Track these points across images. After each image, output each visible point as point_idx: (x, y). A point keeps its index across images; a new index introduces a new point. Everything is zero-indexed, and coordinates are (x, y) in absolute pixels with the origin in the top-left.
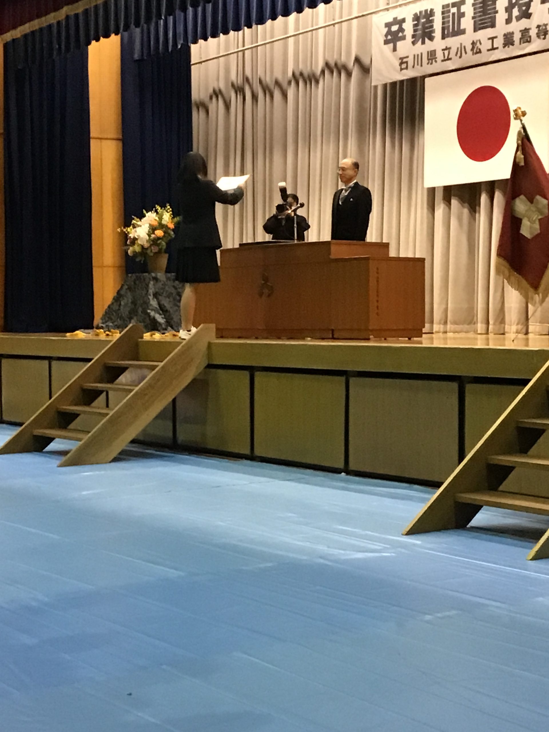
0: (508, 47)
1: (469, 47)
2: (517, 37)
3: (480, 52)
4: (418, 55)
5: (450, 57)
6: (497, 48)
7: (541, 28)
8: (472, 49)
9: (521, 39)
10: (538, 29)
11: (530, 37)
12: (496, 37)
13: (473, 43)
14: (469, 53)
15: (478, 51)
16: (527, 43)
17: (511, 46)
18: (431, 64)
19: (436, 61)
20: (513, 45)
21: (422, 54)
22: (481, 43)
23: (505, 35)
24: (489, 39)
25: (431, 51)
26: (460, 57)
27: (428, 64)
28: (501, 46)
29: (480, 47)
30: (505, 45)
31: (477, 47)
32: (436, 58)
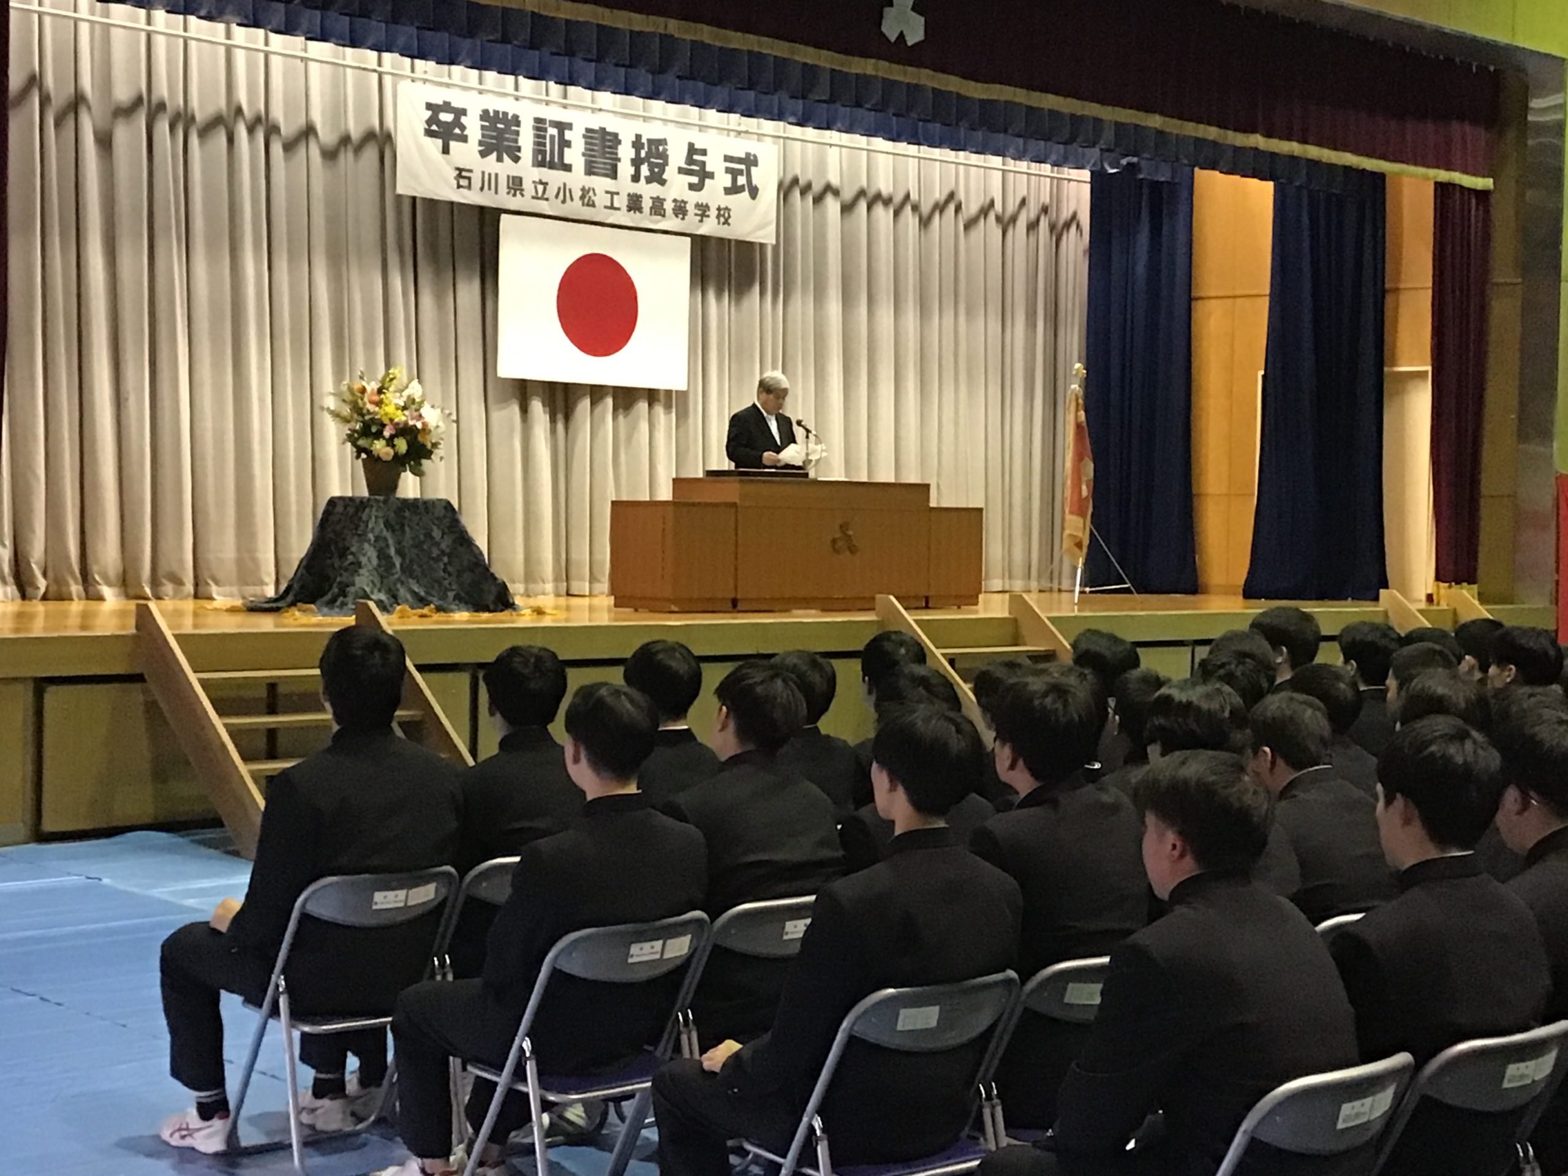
0: (635, 214)
1: (577, 194)
2: (647, 204)
3: (593, 205)
4: (490, 175)
5: (545, 196)
6: (618, 209)
7: (678, 204)
8: (582, 198)
9: (651, 208)
12: (618, 194)
13: (583, 189)
14: (577, 202)
15: (591, 202)
16: (660, 217)
17: (638, 213)
18: (514, 195)
19: (522, 195)
20: (641, 212)
21: (497, 175)
22: (595, 194)
23: (629, 195)
24: (607, 192)
25: (514, 177)
26: (564, 202)
27: (508, 193)
28: (624, 208)
29: (593, 198)
30: (630, 209)
31: (590, 198)
32: (523, 190)
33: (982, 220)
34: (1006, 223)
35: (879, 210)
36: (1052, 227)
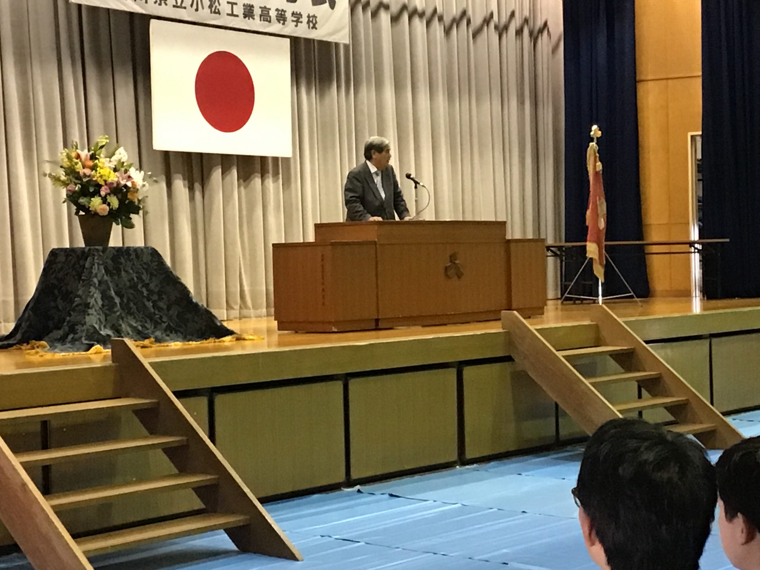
1: (206, 3)
3: (219, 13)
5: (183, 5)
6: (237, 16)
7: (280, 12)
8: (211, 7)
9: (261, 16)
10: (277, 12)
11: (270, 17)
12: (235, 4)
13: (211, 1)
14: (207, 10)
15: (217, 11)
16: (267, 23)
17: (250, 19)
18: (160, 4)
19: (166, 4)
22: (219, 5)
23: (245, 5)
24: (228, 3)
26: (197, 10)
27: (155, 3)
28: (241, 15)
31: (216, 7)
32: (166, 1)
33: (486, 28)
34: (502, 30)
35: (416, 20)
36: (531, 33)
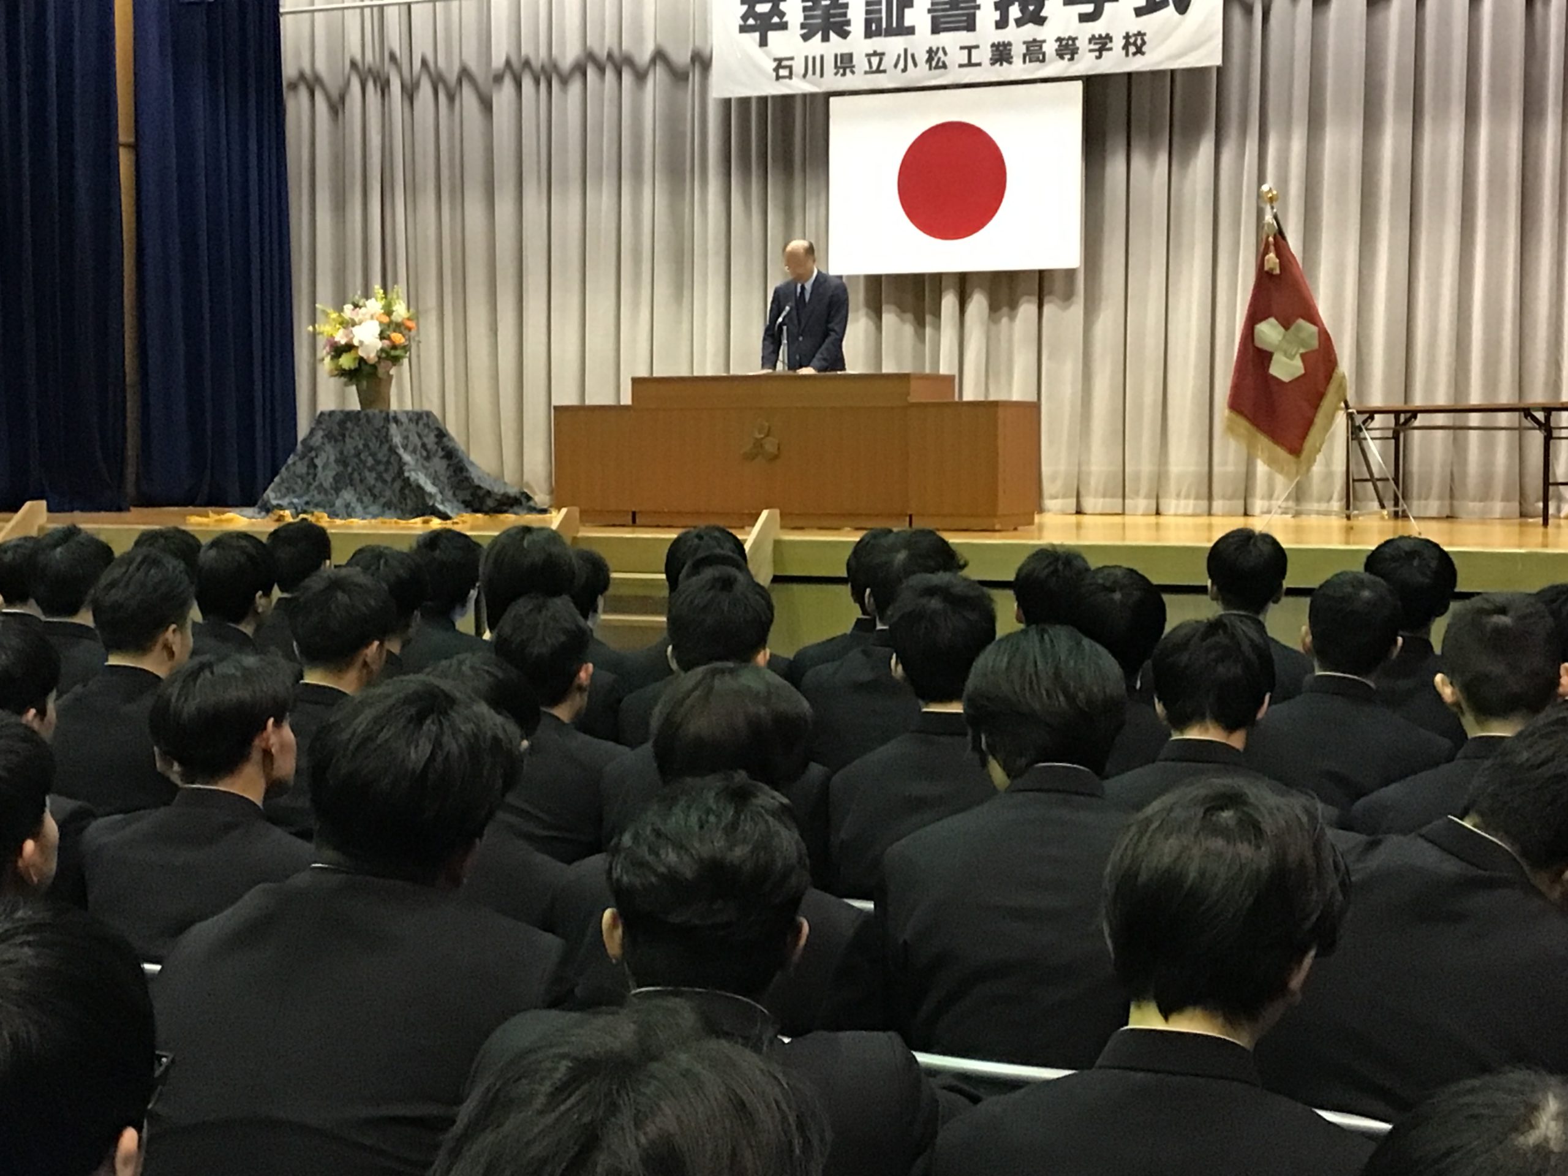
0: (1001, 64)
1: (921, 57)
2: (1018, 50)
3: (944, 66)
4: (814, 59)
5: (882, 68)
6: (979, 64)
7: (1064, 43)
8: (929, 60)
9: (1024, 56)
10: (1058, 43)
11: (1044, 54)
12: (977, 47)
13: (930, 51)
14: (923, 65)
15: (940, 64)
16: (1038, 63)
17: (1005, 64)
18: (844, 74)
19: (853, 72)
20: (1010, 62)
21: (822, 57)
22: (945, 53)
23: (993, 45)
24: (962, 48)
25: (842, 55)
26: (905, 70)
27: (836, 74)
28: (986, 61)
29: (943, 58)
30: (994, 62)
31: (939, 59)
32: (854, 67)
